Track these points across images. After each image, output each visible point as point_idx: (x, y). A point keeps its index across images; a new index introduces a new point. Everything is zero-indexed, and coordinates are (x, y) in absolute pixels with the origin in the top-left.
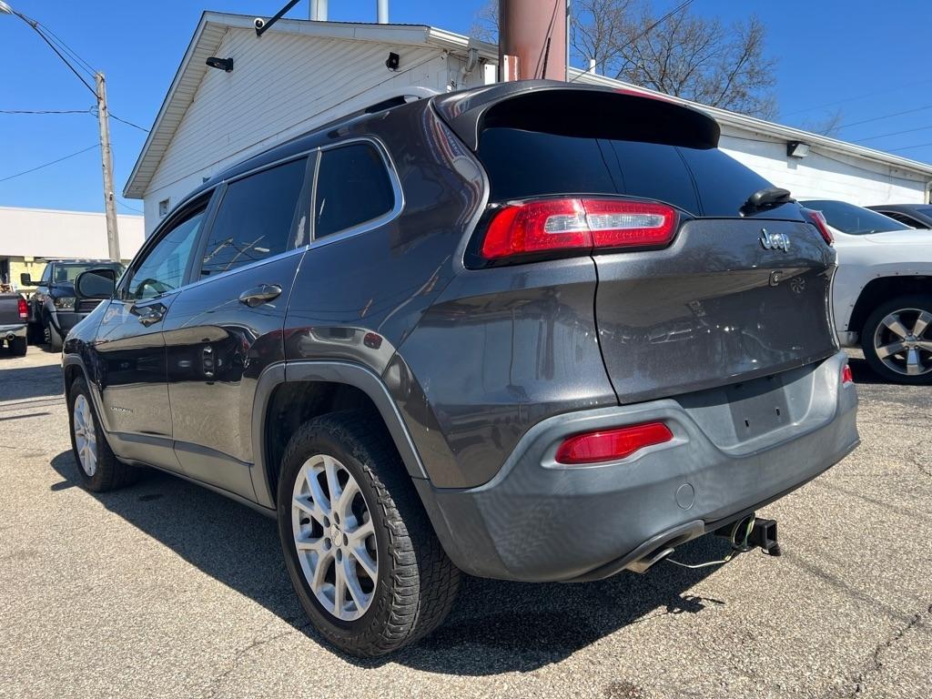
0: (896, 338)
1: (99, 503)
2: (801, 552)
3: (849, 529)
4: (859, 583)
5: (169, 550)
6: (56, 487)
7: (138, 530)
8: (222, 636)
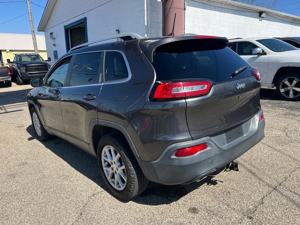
0: (287, 86)
1: (43, 145)
2: (247, 165)
3: (262, 156)
4: (262, 175)
5: (66, 162)
6: (30, 139)
7: (56, 155)
8: (84, 192)
